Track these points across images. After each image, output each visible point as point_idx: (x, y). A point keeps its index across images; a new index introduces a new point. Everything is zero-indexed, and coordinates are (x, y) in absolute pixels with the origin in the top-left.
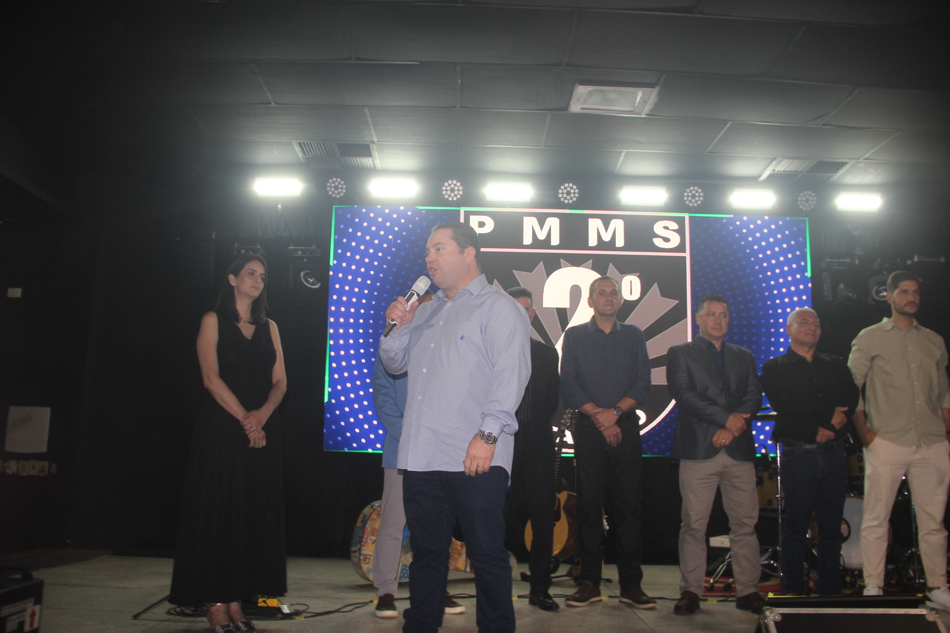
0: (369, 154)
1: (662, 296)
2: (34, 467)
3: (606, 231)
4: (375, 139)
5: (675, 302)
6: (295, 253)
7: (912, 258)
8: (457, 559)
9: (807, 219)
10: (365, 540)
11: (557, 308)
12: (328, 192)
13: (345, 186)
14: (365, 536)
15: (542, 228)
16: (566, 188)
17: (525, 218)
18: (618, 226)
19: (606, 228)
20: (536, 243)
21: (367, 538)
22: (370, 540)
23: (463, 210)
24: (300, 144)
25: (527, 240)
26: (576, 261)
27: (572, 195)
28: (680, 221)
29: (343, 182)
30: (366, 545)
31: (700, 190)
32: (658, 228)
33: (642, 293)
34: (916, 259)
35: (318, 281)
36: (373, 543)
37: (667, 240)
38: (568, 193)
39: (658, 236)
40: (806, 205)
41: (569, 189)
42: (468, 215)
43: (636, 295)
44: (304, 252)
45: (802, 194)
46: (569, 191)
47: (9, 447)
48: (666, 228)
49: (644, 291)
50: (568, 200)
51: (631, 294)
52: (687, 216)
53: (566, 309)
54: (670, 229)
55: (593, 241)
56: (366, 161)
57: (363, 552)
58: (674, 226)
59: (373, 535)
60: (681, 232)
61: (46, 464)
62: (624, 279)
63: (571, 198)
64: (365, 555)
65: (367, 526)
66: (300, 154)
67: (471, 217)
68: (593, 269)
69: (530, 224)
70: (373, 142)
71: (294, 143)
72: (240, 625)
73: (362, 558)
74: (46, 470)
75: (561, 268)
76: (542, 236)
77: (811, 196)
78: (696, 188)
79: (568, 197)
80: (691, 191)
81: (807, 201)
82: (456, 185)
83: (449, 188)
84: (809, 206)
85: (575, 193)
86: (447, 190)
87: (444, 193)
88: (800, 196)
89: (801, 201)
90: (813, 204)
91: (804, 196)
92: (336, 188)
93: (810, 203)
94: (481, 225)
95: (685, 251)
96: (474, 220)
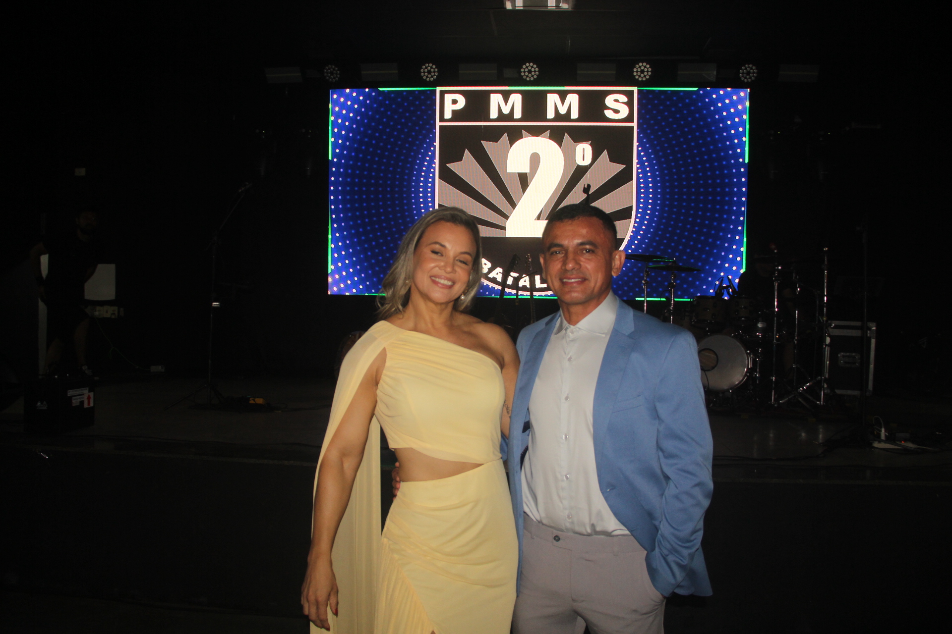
1: (610, 161)
2: (107, 311)
3: (563, 105)
5: (620, 167)
7: (849, 125)
9: (748, 90)
11: (519, 173)
12: (325, 77)
13: (338, 72)
15: (506, 104)
16: (527, 67)
17: (492, 95)
18: (573, 99)
19: (563, 101)
20: (502, 117)
23: (439, 89)
25: (494, 114)
26: (536, 132)
27: (533, 73)
28: (629, 95)
29: (337, 69)
31: (648, 66)
32: (609, 101)
33: (592, 159)
37: (616, 111)
38: (530, 72)
39: (609, 108)
40: (748, 77)
41: (530, 68)
42: (443, 93)
43: (587, 161)
44: (307, 131)
45: (743, 68)
46: (530, 70)
48: (616, 101)
49: (595, 156)
50: (530, 78)
51: (584, 160)
52: (636, 89)
53: (527, 173)
54: (620, 101)
55: (551, 114)
58: (624, 99)
60: (630, 104)
61: (116, 308)
62: (577, 147)
63: (533, 76)
67: (446, 96)
68: (551, 138)
69: (496, 100)
74: (116, 313)
75: (522, 137)
76: (506, 110)
77: (752, 69)
78: (645, 64)
79: (530, 75)
80: (640, 67)
81: (748, 73)
82: (431, 68)
83: (426, 70)
84: (750, 78)
85: (535, 71)
86: (424, 72)
87: (422, 74)
88: (741, 69)
89: (743, 73)
90: (753, 76)
91: (746, 69)
92: (332, 73)
93: (751, 75)
94: (455, 102)
95: (632, 121)
96: (448, 98)
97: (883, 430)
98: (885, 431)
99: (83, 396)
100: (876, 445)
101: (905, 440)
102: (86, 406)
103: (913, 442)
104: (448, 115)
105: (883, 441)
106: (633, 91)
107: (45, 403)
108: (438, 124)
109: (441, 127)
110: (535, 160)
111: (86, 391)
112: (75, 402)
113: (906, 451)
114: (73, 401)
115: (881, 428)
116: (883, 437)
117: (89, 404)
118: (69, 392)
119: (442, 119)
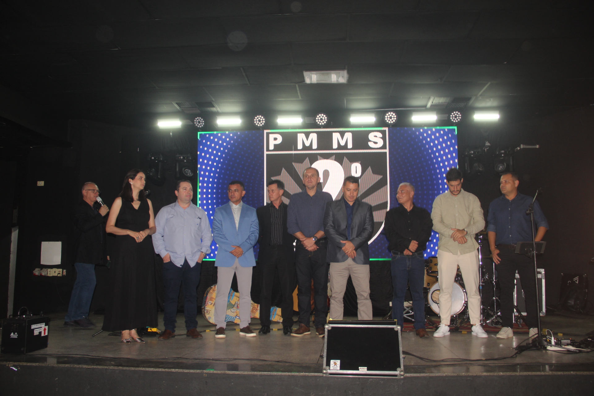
0: (213, 106)
1: (373, 174)
2: (55, 272)
3: (342, 140)
4: (213, 99)
5: (380, 177)
6: (179, 158)
7: (519, 146)
8: (255, 312)
9: (456, 128)
10: (207, 303)
12: (195, 124)
13: (203, 121)
14: (207, 301)
15: (307, 140)
16: (320, 117)
17: (298, 134)
18: (349, 136)
19: (342, 137)
20: (305, 148)
21: (208, 302)
22: (210, 303)
23: (265, 131)
24: (177, 103)
25: (300, 146)
26: (326, 157)
27: (323, 120)
28: (383, 133)
29: (202, 119)
30: (207, 305)
31: (394, 115)
32: (371, 136)
33: (362, 173)
34: (522, 146)
35: (192, 171)
36: (211, 305)
37: (376, 143)
39: (371, 141)
40: (456, 119)
42: (268, 134)
43: (359, 174)
44: (184, 158)
45: (452, 114)
46: (322, 118)
47: (43, 262)
48: (376, 136)
49: (363, 171)
50: (322, 123)
51: (356, 173)
52: (387, 129)
53: (321, 183)
54: (378, 137)
55: (335, 146)
56: (214, 109)
57: (206, 309)
58: (380, 135)
59: (211, 300)
60: (384, 138)
61: (61, 270)
62: (352, 165)
63: (323, 122)
64: (207, 310)
65: (208, 296)
66: (178, 108)
67: (270, 135)
68: (335, 160)
69: (301, 137)
70: (213, 101)
71: (173, 103)
72: (137, 339)
73: (206, 311)
74: (61, 273)
75: (318, 160)
76: (307, 144)
77: (457, 114)
78: (392, 113)
79: (322, 122)
80: (389, 115)
81: (456, 117)
82: (261, 118)
83: (257, 120)
84: (457, 120)
85: (325, 119)
86: (256, 121)
87: (255, 122)
88: (452, 115)
89: (453, 117)
90: (459, 118)
91: (454, 114)
92: (199, 122)
93: (458, 118)
94: (275, 139)
95: (386, 148)
96: (271, 137)
97: (553, 338)
98: (554, 339)
99: (41, 328)
100: (549, 348)
101: (568, 345)
102: (43, 335)
103: (573, 346)
104: (271, 147)
105: (553, 346)
106: (385, 131)
107: (16, 333)
108: (266, 153)
109: (267, 155)
110: (326, 174)
111: (43, 325)
112: (36, 333)
113: (569, 352)
114: (35, 332)
115: (551, 337)
116: (553, 343)
117: (45, 334)
118: (33, 326)
119: (268, 150)
